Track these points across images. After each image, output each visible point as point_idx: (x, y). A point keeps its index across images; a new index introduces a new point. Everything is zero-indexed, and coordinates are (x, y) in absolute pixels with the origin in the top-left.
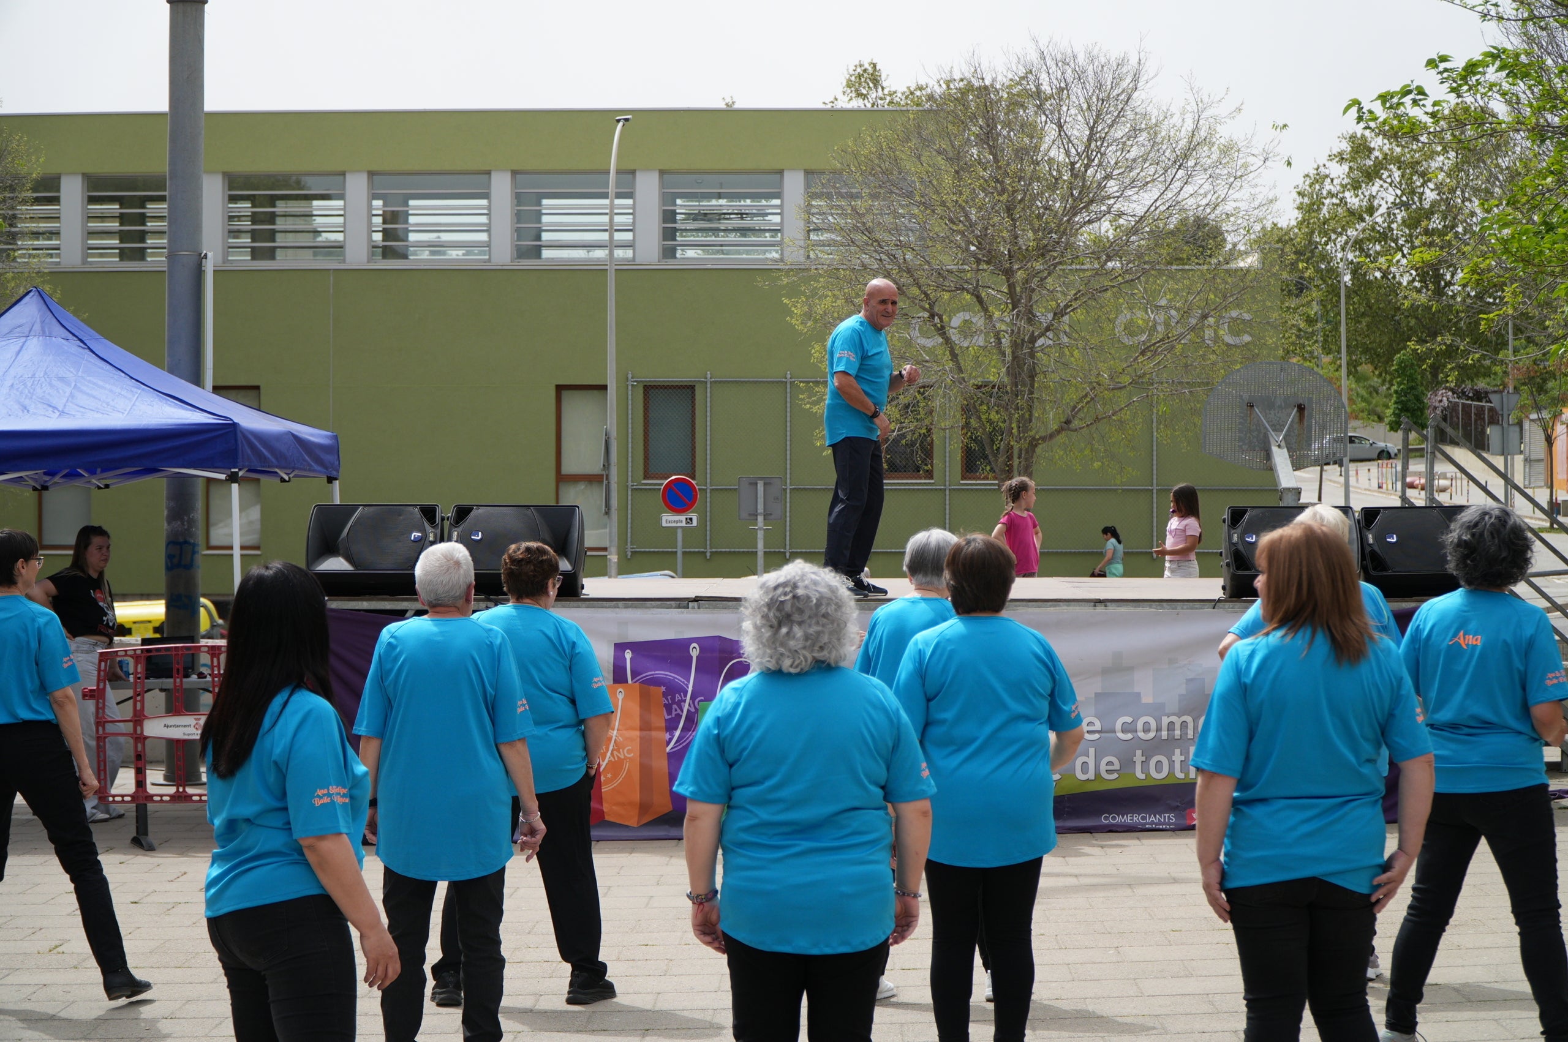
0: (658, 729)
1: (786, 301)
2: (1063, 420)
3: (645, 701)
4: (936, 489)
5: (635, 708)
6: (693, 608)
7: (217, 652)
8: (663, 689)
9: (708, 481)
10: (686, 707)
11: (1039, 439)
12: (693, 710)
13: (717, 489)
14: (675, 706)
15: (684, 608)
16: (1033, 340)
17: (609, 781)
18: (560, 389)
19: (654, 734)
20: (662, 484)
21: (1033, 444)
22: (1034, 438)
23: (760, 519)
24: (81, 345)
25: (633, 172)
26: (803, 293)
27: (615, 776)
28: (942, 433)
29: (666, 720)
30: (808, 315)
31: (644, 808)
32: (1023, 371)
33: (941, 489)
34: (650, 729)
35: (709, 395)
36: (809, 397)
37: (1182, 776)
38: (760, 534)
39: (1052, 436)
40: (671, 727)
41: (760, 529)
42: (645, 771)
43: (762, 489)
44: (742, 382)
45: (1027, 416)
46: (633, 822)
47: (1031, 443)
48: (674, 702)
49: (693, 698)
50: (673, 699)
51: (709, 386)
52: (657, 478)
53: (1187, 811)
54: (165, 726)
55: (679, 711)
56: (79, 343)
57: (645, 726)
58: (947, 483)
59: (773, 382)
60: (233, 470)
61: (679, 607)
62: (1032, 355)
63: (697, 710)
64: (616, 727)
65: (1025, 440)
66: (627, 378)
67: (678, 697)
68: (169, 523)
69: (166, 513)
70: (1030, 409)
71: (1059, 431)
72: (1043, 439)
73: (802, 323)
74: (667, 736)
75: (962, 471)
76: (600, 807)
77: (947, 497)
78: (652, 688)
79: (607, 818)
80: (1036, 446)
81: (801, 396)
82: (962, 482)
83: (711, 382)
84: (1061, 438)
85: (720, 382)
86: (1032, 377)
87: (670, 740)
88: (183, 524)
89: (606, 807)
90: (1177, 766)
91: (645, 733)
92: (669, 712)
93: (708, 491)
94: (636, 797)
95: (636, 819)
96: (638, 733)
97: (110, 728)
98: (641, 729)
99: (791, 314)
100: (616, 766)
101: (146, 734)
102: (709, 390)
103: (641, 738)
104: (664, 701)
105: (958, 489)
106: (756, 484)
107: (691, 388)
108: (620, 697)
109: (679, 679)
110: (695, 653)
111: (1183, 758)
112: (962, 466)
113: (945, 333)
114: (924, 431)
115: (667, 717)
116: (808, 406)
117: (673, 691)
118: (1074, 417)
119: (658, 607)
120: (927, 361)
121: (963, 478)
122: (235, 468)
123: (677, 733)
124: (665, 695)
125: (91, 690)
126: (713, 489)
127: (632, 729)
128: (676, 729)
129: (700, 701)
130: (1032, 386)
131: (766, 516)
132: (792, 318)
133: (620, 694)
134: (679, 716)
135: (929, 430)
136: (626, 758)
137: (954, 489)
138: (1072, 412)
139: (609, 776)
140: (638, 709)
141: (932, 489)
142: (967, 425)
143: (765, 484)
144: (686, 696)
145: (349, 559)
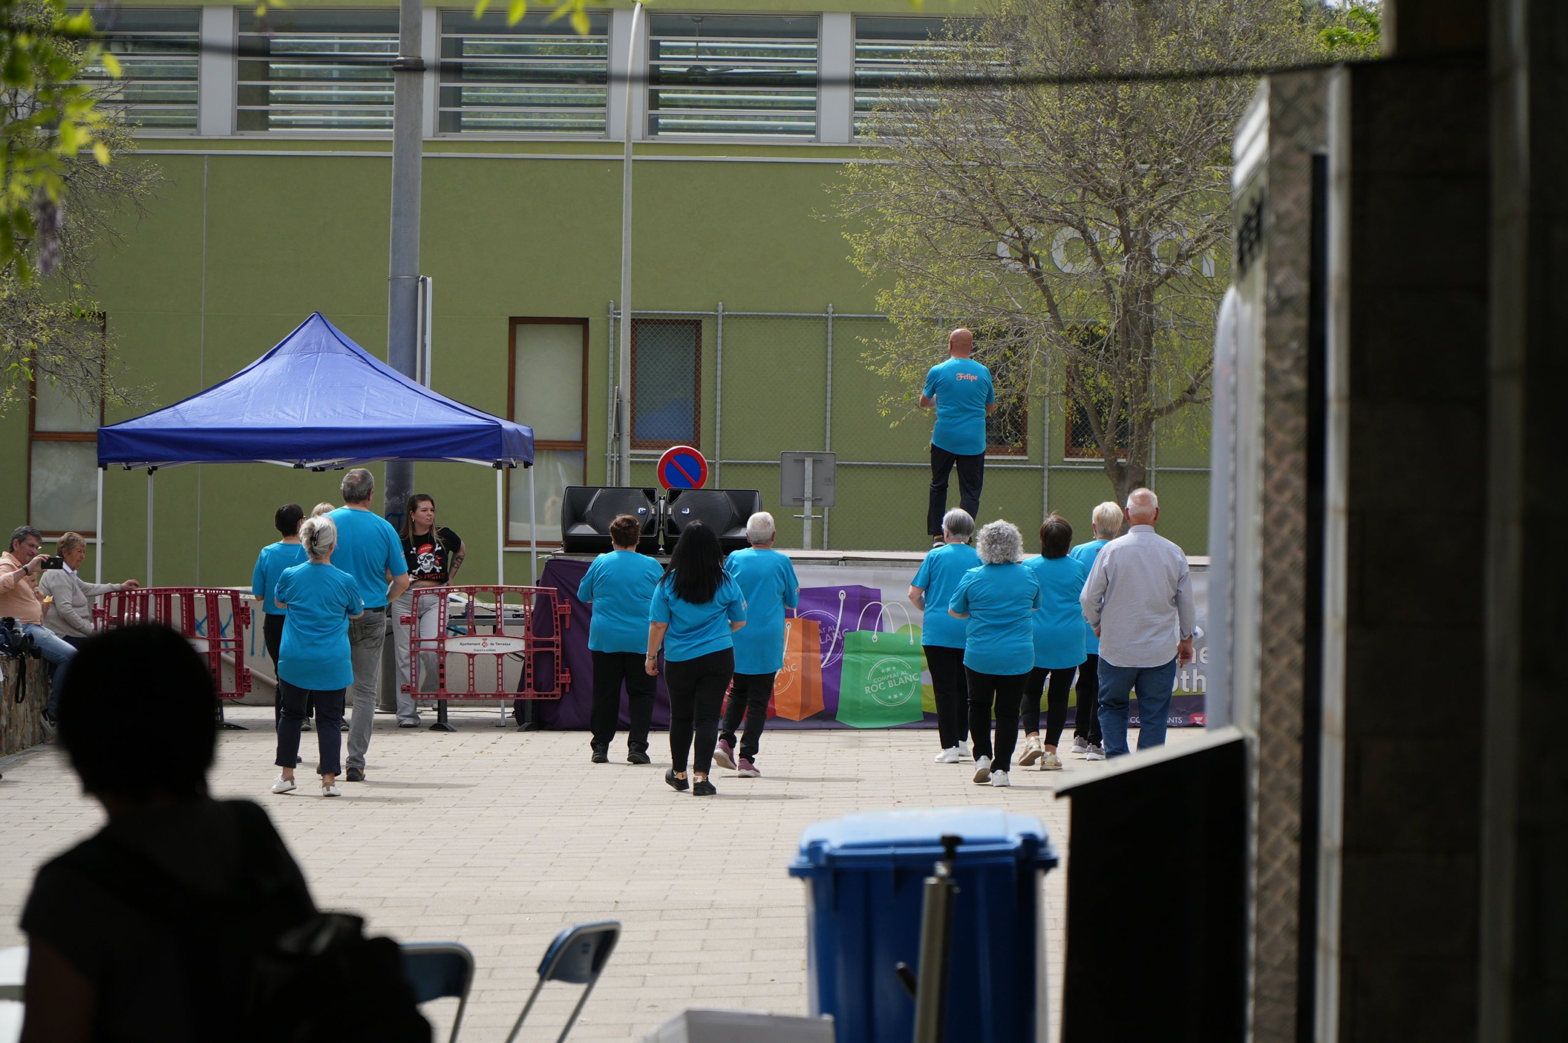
0: (815, 651)
1: (846, 236)
2: (1186, 388)
3: (806, 632)
4: (1031, 469)
5: (799, 636)
6: (842, 565)
7: (500, 591)
8: (819, 622)
9: (718, 452)
10: (835, 636)
11: (1154, 414)
12: (841, 638)
13: (729, 464)
14: (827, 635)
15: (835, 565)
16: (1149, 291)
17: (779, 688)
18: (514, 322)
19: (813, 654)
20: (658, 456)
21: (1148, 419)
22: (1148, 411)
23: (808, 505)
24: (362, 360)
25: (609, 13)
26: (869, 228)
27: (784, 685)
28: (1037, 404)
29: (821, 645)
30: (874, 255)
31: (804, 707)
32: (1137, 327)
33: (1037, 469)
34: (809, 651)
35: (720, 334)
36: (873, 356)
37: (1187, 690)
38: (807, 525)
39: (1170, 409)
40: (824, 651)
41: (807, 518)
42: (806, 682)
43: (811, 468)
44: (766, 317)
45: (1140, 384)
46: (796, 717)
47: (1145, 417)
48: (827, 632)
49: (841, 629)
50: (827, 630)
51: (720, 321)
52: (653, 448)
53: (1191, 716)
54: (461, 644)
55: (830, 639)
56: (359, 358)
57: (806, 649)
58: (1046, 461)
59: (808, 318)
60: (498, 460)
61: (832, 564)
62: (1149, 309)
63: (843, 638)
64: (785, 650)
65: (1138, 414)
66: (609, 309)
67: (830, 629)
68: (389, 498)
69: (386, 490)
70: (1146, 376)
71: (1181, 402)
72: (1160, 412)
73: (866, 264)
74: (822, 656)
75: (1067, 445)
76: (772, 707)
77: (1046, 480)
78: (812, 622)
79: (778, 715)
80: (1152, 419)
81: (863, 355)
82: (1066, 459)
83: (723, 317)
84: (1184, 412)
85: (736, 317)
86: (1149, 333)
87: (824, 659)
88: (401, 499)
89: (777, 707)
90: (1184, 683)
91: (805, 654)
92: (823, 639)
93: (717, 466)
94: (799, 699)
95: (798, 715)
96: (801, 654)
97: (423, 645)
98: (803, 651)
99: (851, 252)
100: (785, 677)
101: (447, 649)
102: (720, 327)
103: (803, 658)
104: (820, 631)
105: (1061, 470)
106: (803, 461)
107: (696, 324)
108: (788, 628)
109: (831, 615)
110: (842, 597)
111: (1188, 677)
112: (1067, 439)
113: (1042, 280)
114: (1014, 400)
115: (822, 643)
116: (872, 367)
117: (827, 625)
118: (1198, 385)
119: (816, 564)
120: (1018, 312)
121: (1068, 454)
122: (500, 458)
123: (829, 655)
124: (821, 627)
125: (407, 618)
126: (724, 464)
127: (797, 651)
128: (828, 651)
129: (846, 631)
130: (1149, 346)
131: (815, 501)
132: (853, 256)
133: (788, 626)
134: (830, 643)
135: (1020, 399)
136: (792, 671)
137: (1055, 470)
138: (1196, 379)
139: (780, 684)
140: (801, 636)
141: (1024, 469)
142: (1068, 393)
143: (814, 461)
144: (835, 628)
145: (593, 526)
